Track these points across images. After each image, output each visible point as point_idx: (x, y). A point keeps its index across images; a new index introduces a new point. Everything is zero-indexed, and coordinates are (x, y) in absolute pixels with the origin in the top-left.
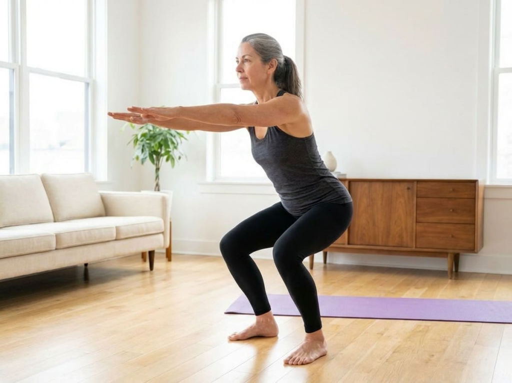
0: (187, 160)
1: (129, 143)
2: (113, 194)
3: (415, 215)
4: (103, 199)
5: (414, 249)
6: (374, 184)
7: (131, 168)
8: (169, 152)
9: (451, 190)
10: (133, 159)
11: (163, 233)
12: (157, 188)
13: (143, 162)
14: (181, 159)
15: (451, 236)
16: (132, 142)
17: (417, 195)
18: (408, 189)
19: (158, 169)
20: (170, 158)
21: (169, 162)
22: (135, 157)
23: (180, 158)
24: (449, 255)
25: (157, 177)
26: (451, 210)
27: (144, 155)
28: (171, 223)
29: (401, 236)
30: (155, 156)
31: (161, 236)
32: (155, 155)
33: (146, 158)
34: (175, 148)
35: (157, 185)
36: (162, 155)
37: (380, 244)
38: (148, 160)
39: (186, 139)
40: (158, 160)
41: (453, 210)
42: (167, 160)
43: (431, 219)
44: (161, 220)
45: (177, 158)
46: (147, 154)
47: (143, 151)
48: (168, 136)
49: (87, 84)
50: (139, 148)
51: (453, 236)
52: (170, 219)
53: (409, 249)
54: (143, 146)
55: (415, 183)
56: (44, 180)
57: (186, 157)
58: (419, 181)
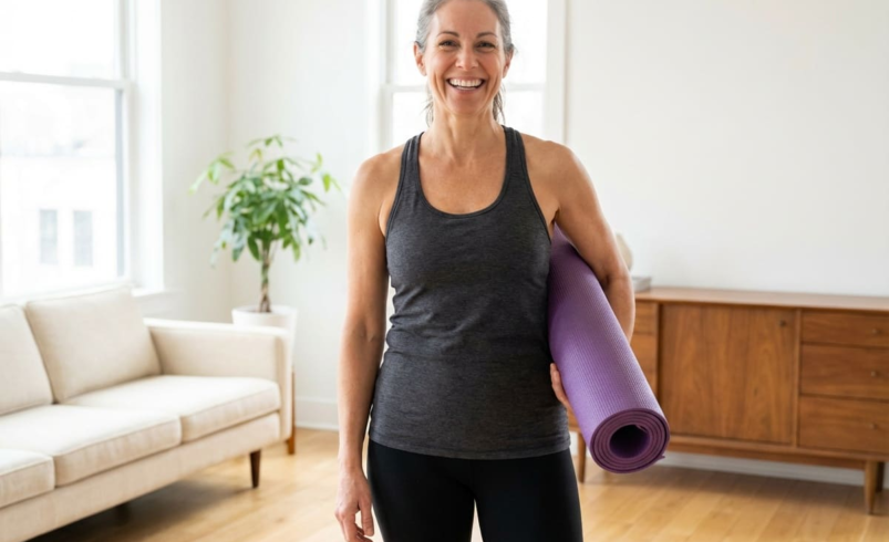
0: (325, 248)
1: (206, 214)
2: (177, 328)
3: (796, 380)
4: (155, 339)
5: (793, 449)
6: (710, 312)
7: (213, 267)
8: (289, 231)
9: (874, 331)
10: (216, 250)
11: (278, 411)
12: (265, 306)
13: (236, 254)
14: (314, 244)
15: (871, 426)
16: (214, 213)
17: (801, 337)
18: (783, 324)
19: (265, 267)
20: (290, 242)
21: (290, 247)
22: (218, 244)
23: (311, 241)
24: (868, 466)
25: (265, 282)
26: (873, 374)
27: (240, 239)
28: (293, 375)
29: (766, 421)
30: (259, 243)
31: (275, 419)
32: (260, 241)
33: (241, 249)
34: (303, 222)
35: (265, 299)
36: (276, 238)
37: (724, 433)
38: (247, 253)
39: (323, 204)
40: (266, 247)
41: (878, 374)
42: (285, 245)
43: (830, 389)
44: (274, 386)
45: (305, 241)
46: (245, 240)
47: (235, 230)
48: (287, 203)
49: (120, 93)
50: (226, 227)
51: (876, 427)
52: (293, 367)
53: (783, 449)
54: (236, 223)
55: (798, 313)
56: (32, 317)
57: (324, 241)
58: (806, 310)
